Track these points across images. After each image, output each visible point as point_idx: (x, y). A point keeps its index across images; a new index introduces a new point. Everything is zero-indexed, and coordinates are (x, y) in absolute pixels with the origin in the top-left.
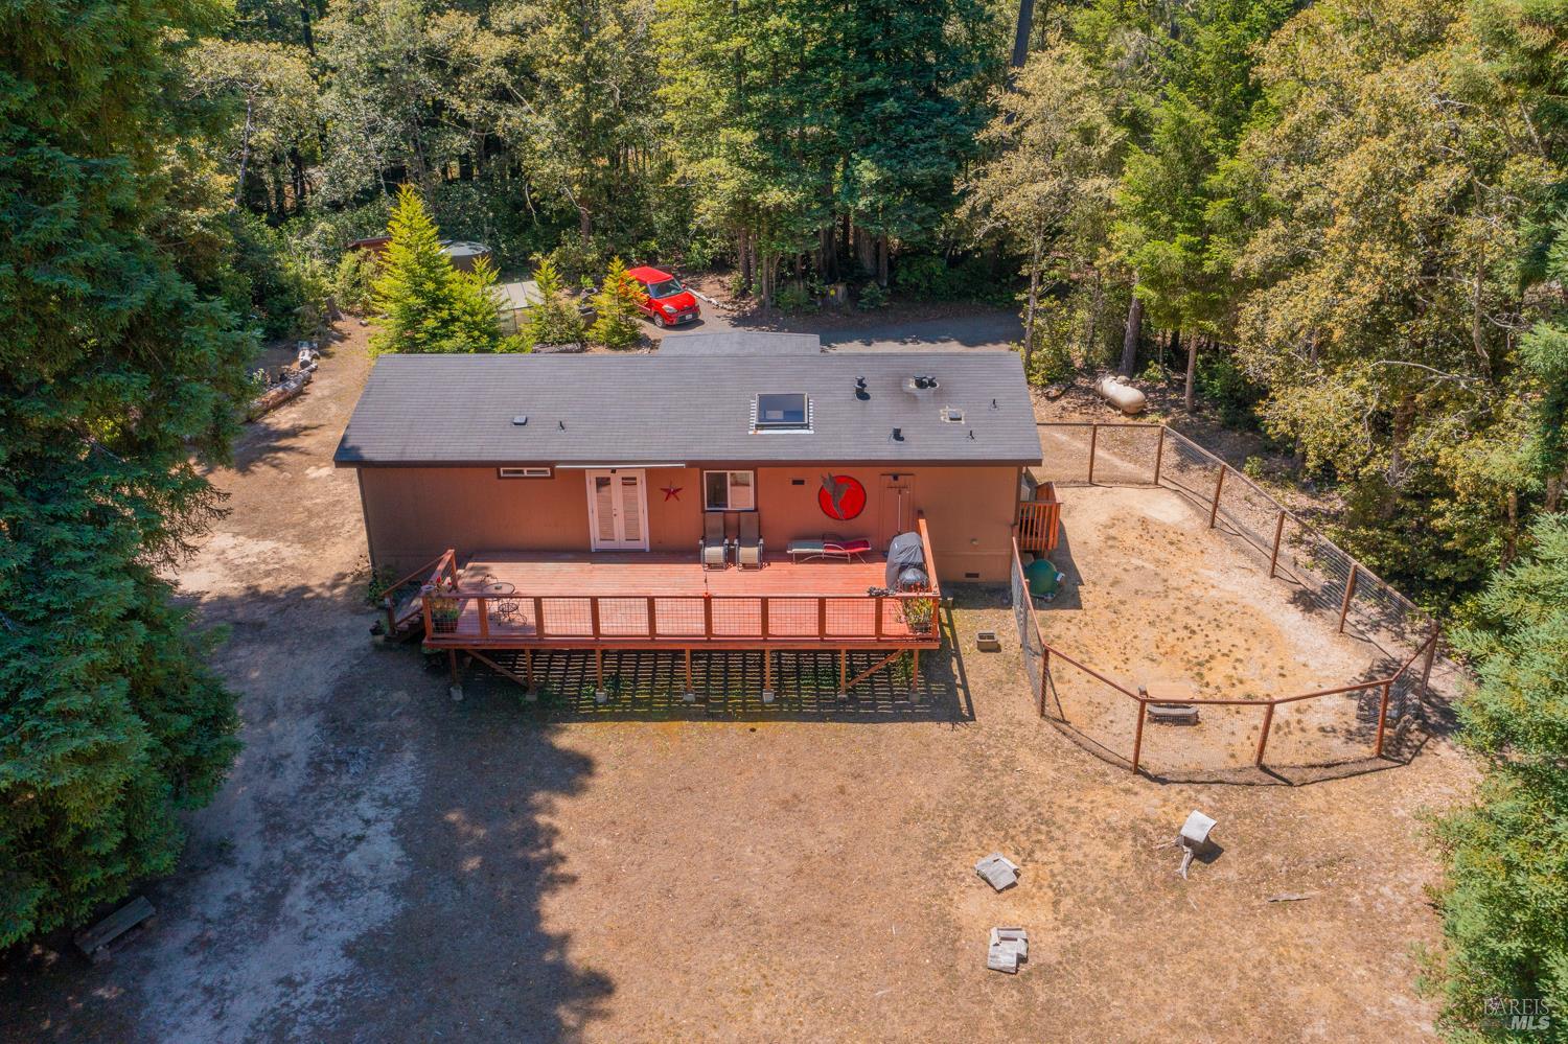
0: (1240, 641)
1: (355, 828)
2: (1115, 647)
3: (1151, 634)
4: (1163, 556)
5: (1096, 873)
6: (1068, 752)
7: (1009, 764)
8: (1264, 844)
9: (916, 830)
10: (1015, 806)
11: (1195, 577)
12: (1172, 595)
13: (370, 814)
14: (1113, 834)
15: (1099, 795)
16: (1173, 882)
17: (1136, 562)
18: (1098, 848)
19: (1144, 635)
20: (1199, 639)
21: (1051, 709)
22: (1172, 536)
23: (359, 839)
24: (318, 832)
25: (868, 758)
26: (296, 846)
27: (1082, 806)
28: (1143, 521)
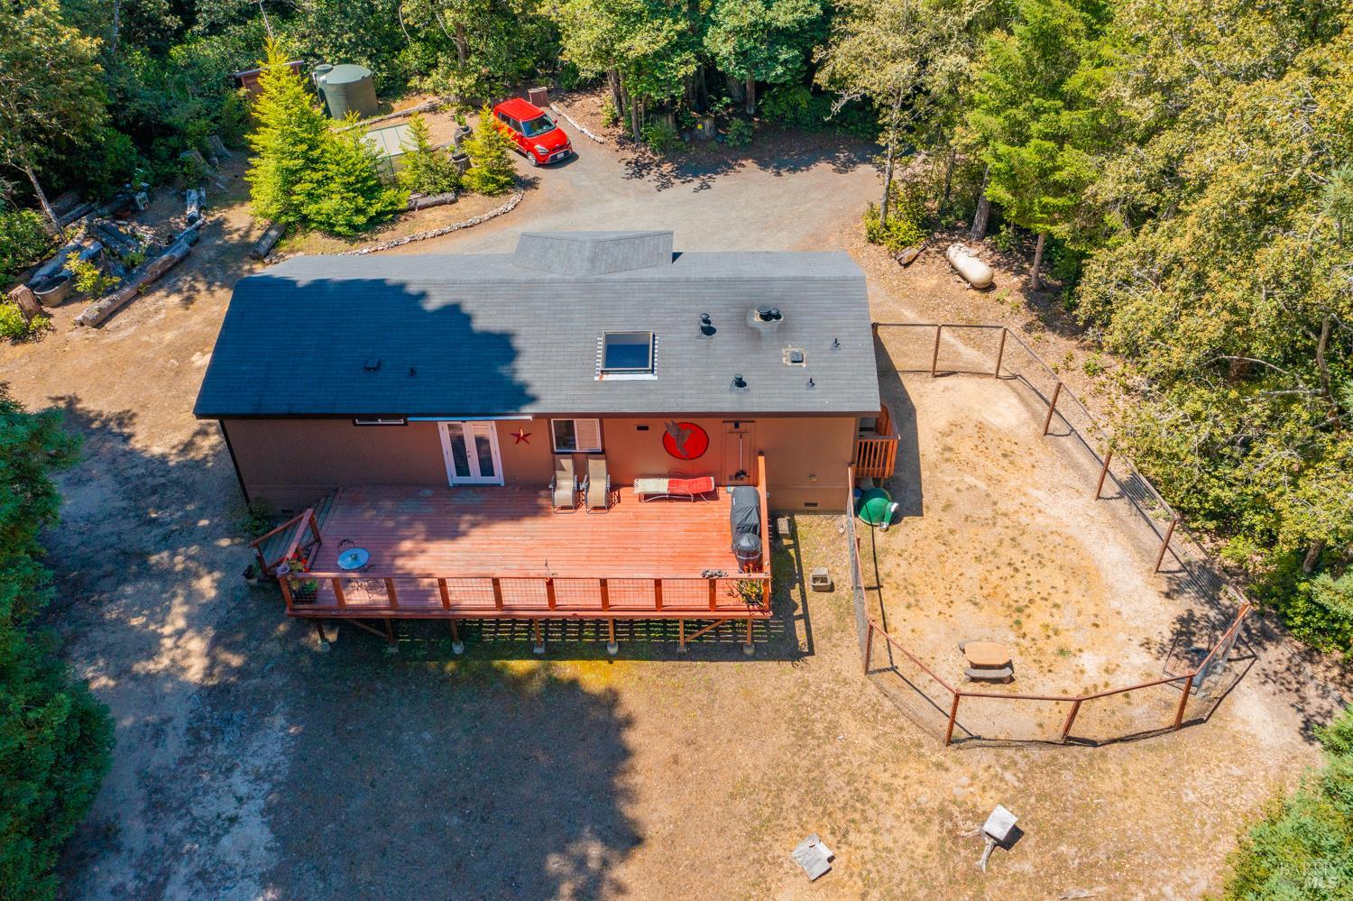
0: (1059, 583)
1: (229, 807)
2: (941, 585)
3: (975, 571)
4: (995, 471)
5: (903, 863)
6: (888, 717)
7: (832, 728)
8: (1060, 833)
9: (742, 806)
10: (835, 780)
11: (1024, 500)
12: (1001, 521)
13: (243, 790)
14: (920, 816)
15: (912, 769)
16: (973, 877)
17: (969, 480)
18: (906, 833)
19: (969, 573)
20: (1021, 579)
22: (1006, 446)
23: (233, 820)
24: (196, 811)
25: (702, 722)
26: (176, 827)
27: (898, 782)
28: (980, 427)
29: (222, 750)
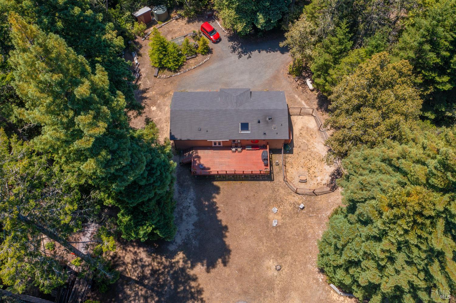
0: (316, 163)
1: (188, 205)
2: (297, 163)
3: (303, 161)
4: (309, 139)
5: (287, 211)
6: (287, 188)
7: (278, 190)
8: (310, 207)
9: (264, 203)
10: (278, 198)
11: (313, 145)
12: (309, 150)
13: (190, 202)
14: (291, 204)
15: (290, 197)
16: (297, 213)
17: (304, 141)
18: (288, 207)
19: (302, 161)
20: (310, 162)
21: (285, 179)
22: (312, 132)
23: (189, 206)
24: (184, 205)
25: (258, 189)
26: (181, 207)
27: (288, 199)
28: (307, 128)
29: (184, 195)
